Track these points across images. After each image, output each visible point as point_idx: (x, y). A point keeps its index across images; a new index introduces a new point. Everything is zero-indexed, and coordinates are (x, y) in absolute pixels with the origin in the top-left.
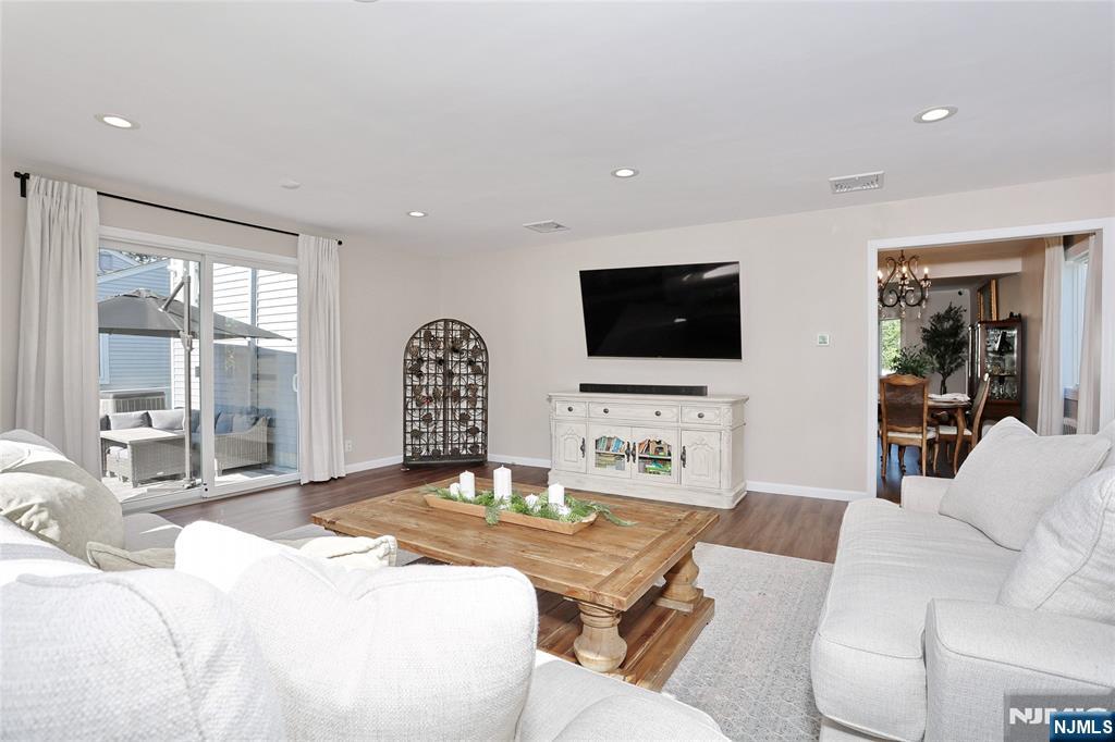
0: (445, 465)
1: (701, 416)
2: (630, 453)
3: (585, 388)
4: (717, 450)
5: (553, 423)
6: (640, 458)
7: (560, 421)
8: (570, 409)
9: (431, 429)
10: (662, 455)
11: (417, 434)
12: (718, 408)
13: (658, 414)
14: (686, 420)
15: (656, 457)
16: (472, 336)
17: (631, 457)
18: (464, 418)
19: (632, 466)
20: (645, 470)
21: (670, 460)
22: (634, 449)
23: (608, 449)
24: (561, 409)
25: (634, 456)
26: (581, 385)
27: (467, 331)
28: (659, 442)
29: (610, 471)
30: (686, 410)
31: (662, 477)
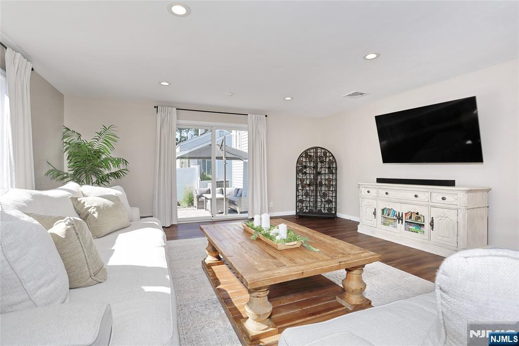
0: (315, 217)
1: (444, 199)
2: (400, 218)
3: (380, 181)
4: (456, 221)
5: (360, 199)
6: (406, 222)
7: (364, 198)
8: (368, 192)
9: (308, 199)
10: (419, 222)
11: (301, 201)
12: (456, 194)
13: (416, 196)
14: (434, 201)
15: (415, 222)
16: (328, 155)
17: (400, 221)
18: (325, 195)
19: (401, 226)
20: (409, 230)
21: (423, 225)
22: (402, 216)
23: (388, 215)
24: (364, 191)
25: (402, 220)
26: (377, 179)
27: (326, 152)
28: (417, 214)
29: (390, 228)
30: (434, 195)
31: (419, 235)
